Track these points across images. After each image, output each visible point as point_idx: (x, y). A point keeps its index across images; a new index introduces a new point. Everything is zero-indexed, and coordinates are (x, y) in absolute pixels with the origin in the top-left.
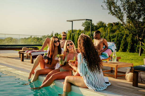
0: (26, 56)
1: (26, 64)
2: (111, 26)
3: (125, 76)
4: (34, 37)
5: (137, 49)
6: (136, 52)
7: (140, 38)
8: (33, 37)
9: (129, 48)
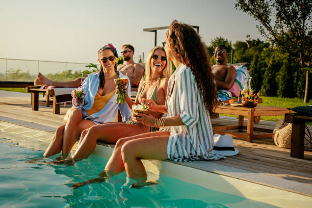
0: (45, 101)
1: (42, 115)
2: (243, 48)
3: (272, 138)
4: (76, 73)
5: (300, 89)
6: (297, 96)
7: (305, 63)
8: (73, 73)
9: (281, 87)
